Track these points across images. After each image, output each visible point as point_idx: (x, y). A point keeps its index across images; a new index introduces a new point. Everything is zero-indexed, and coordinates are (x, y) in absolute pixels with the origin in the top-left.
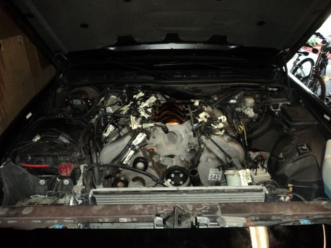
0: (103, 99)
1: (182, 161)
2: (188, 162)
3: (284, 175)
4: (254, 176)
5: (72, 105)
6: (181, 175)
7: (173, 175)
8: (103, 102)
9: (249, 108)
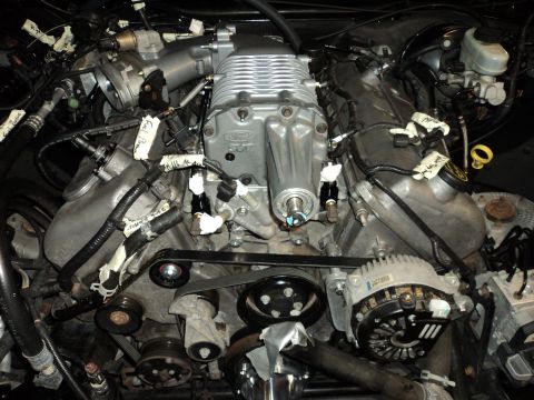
4: (513, 302)
9: (487, 79)
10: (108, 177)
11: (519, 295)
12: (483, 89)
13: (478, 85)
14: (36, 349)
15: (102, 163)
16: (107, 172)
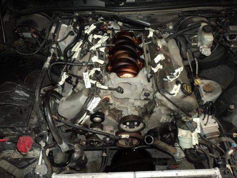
0: (54, 28)
1: (136, 108)
2: (142, 108)
3: (232, 124)
4: (204, 127)
5: (23, 38)
6: (136, 123)
7: (128, 124)
8: (54, 35)
9: (205, 46)
10: (77, 91)
11: (205, 125)
12: (203, 50)
13: (201, 49)
14: (61, 143)
15: (75, 87)
16: (77, 89)
